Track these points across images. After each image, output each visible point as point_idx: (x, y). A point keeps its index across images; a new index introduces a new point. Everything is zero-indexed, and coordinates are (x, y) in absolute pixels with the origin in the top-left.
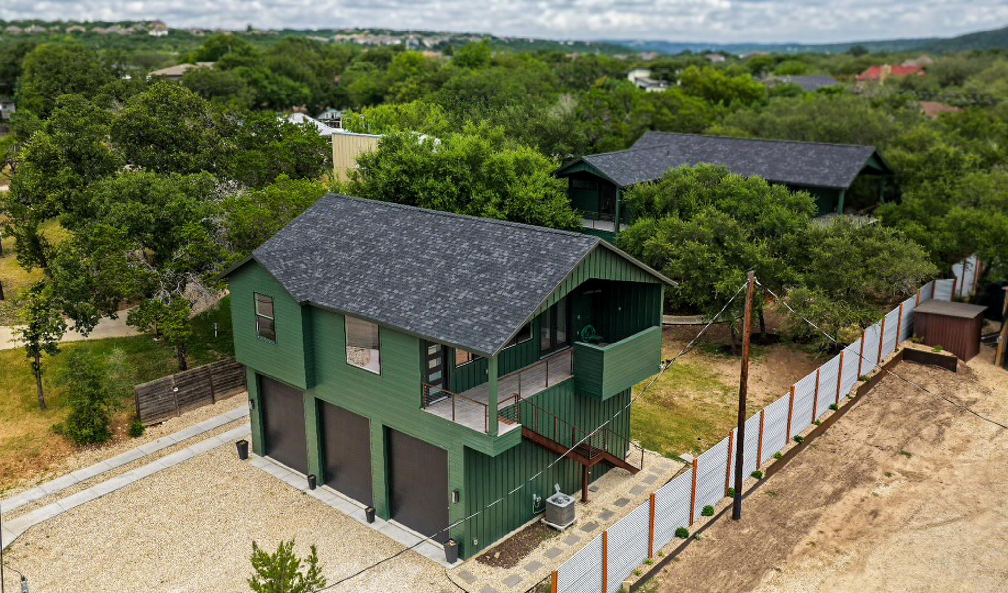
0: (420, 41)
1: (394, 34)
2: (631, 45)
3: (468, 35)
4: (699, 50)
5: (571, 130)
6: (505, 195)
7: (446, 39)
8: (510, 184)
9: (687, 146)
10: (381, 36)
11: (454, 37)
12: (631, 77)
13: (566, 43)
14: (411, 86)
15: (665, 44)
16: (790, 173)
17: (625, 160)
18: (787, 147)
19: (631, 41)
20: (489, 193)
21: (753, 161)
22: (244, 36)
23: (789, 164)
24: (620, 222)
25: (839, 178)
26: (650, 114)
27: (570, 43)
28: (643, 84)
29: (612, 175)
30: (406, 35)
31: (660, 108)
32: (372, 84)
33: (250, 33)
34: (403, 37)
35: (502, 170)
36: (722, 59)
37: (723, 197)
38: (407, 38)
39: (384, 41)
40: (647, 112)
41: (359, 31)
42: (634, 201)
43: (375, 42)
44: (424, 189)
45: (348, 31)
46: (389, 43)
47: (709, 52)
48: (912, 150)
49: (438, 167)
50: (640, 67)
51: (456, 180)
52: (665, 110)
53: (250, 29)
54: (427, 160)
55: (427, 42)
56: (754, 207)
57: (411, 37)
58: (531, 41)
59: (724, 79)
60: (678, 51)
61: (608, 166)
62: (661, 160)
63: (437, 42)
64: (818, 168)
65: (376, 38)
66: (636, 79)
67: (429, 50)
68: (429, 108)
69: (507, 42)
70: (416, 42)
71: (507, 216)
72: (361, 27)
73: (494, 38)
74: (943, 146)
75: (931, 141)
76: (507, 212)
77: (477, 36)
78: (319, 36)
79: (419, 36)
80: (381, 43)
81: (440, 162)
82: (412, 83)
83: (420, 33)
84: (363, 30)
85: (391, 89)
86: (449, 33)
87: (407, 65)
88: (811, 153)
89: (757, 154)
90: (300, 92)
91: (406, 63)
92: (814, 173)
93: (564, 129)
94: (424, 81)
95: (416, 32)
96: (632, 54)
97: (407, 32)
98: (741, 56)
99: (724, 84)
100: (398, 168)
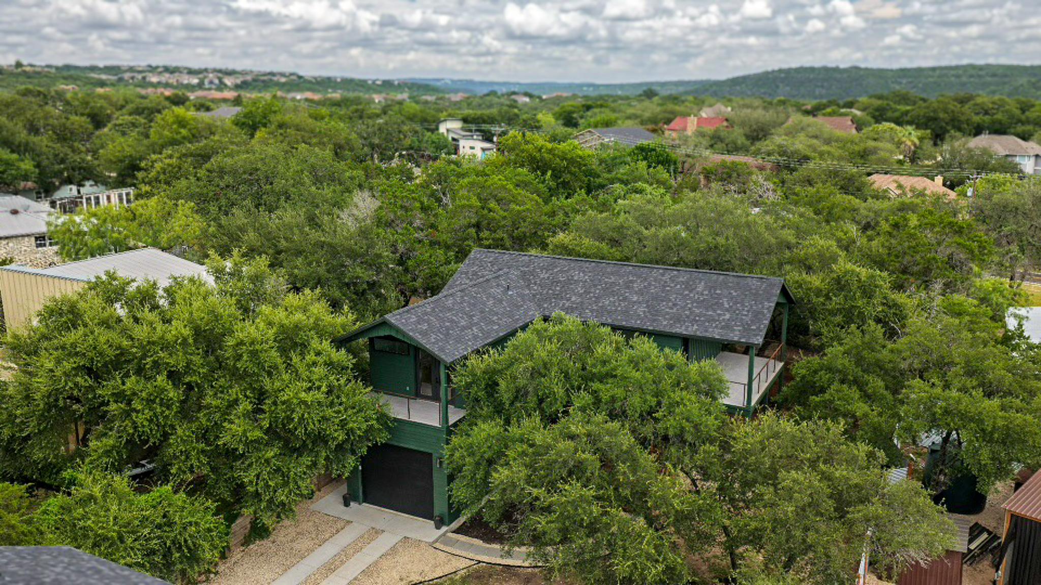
0: (220, 80)
1: (191, 72)
2: (439, 84)
3: (272, 74)
4: (504, 90)
5: (371, 246)
6: (261, 395)
7: (249, 78)
8: (270, 374)
9: (532, 273)
10: (176, 74)
11: (257, 75)
12: (442, 129)
13: (374, 82)
14: (167, 161)
15: (471, 82)
16: (678, 319)
17: (450, 310)
18: (667, 277)
19: (438, 80)
20: (235, 392)
21: (625, 299)
22: (12, 74)
23: (675, 305)
24: (448, 403)
25: (746, 329)
26: (474, 210)
27: (379, 83)
28: (456, 137)
29: (431, 343)
30: (205, 74)
31: (486, 200)
32: (128, 151)
33: (19, 70)
34: (201, 76)
35: (254, 354)
36: (527, 99)
37: (602, 379)
38: (205, 77)
39: (180, 80)
40: (470, 206)
41: (152, 69)
42: (469, 386)
43: (171, 81)
44: (119, 396)
45: (140, 69)
46: (186, 82)
47: (514, 93)
48: (809, 269)
49: (144, 356)
50: (451, 117)
51: (173, 376)
52: (492, 204)
53: (19, 65)
54: (125, 343)
55: (228, 81)
56: (649, 397)
57: (211, 75)
58: (339, 80)
59: (549, 146)
60: (485, 90)
61: (425, 327)
62: (501, 301)
63: (239, 81)
64: (715, 311)
65: (172, 76)
66: (448, 130)
67: (231, 89)
68: (177, 205)
69: (314, 81)
70: (217, 81)
71: (267, 432)
72: (154, 64)
73: (300, 77)
74: (849, 266)
75: (834, 259)
76: (266, 424)
77: (282, 75)
78: (105, 73)
79: (220, 75)
80: (177, 81)
81: (147, 347)
82: (171, 157)
83: (220, 71)
84: (157, 67)
85: (143, 164)
86: (251, 72)
87: (175, 126)
88: (700, 287)
89: (628, 287)
90: (18, 168)
91: (174, 123)
92: (711, 320)
93: (360, 246)
94: (185, 155)
95: (215, 71)
96: (441, 95)
97: (206, 70)
98: (544, 97)
99: (550, 151)
100: (67, 365)
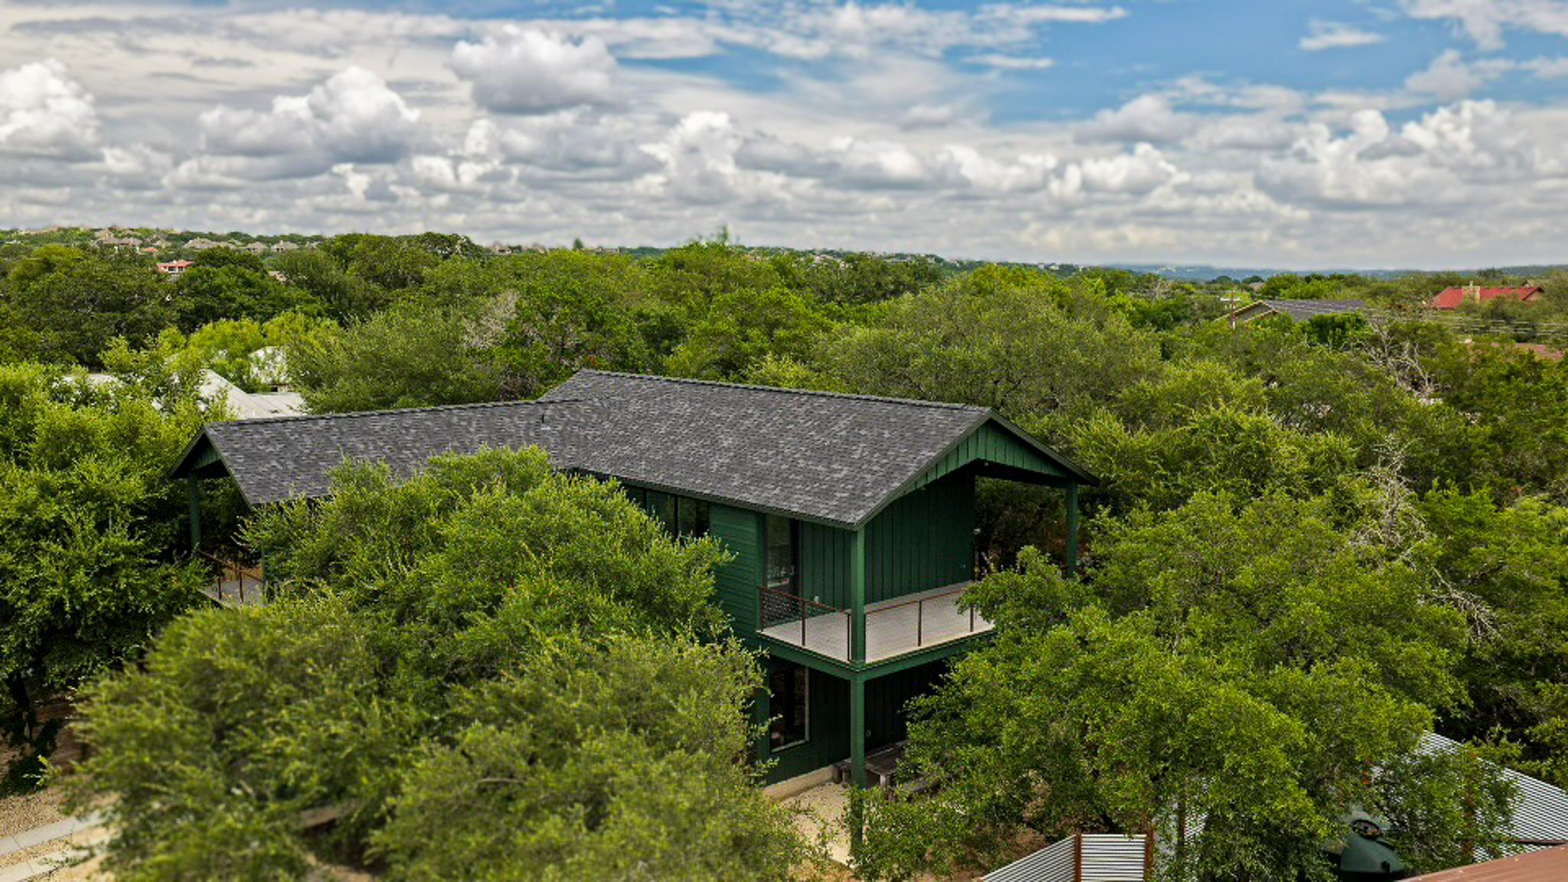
19: (1156, 267)
